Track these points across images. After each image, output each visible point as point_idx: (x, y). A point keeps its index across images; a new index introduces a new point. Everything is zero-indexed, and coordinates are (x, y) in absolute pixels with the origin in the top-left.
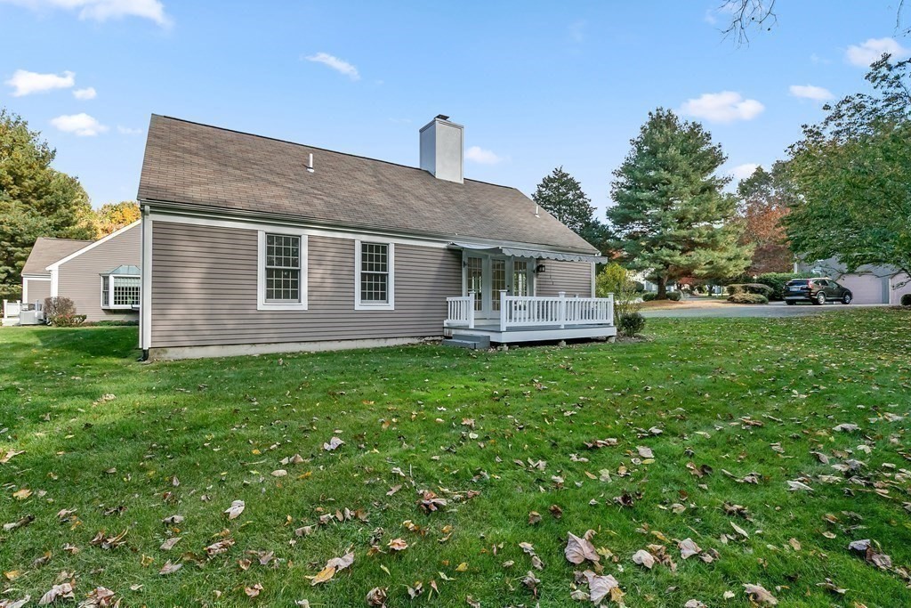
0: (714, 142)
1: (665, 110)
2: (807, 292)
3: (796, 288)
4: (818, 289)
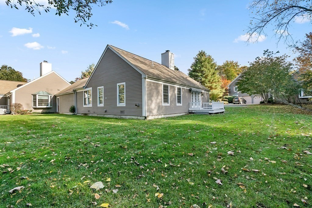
0: (215, 61)
1: (203, 51)
2: (239, 101)
3: (236, 100)
4: (241, 100)
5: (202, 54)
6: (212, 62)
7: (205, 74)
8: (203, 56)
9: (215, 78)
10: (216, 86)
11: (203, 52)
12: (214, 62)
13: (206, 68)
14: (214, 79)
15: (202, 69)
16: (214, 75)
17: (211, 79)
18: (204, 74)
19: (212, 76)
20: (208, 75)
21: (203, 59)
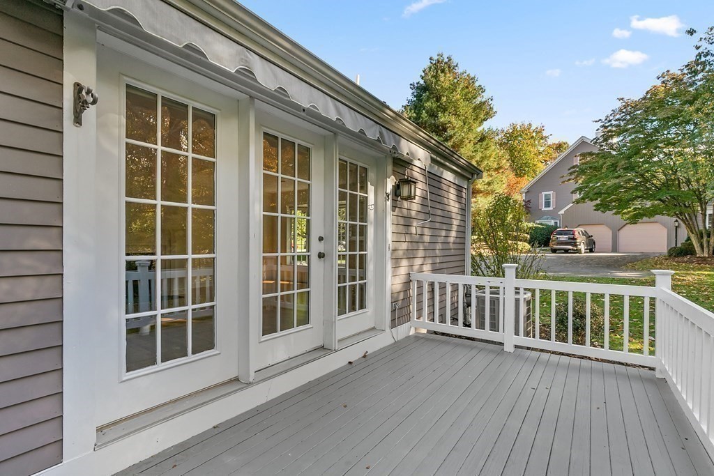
1: (445, 57)
2: (573, 241)
3: (563, 238)
4: (581, 239)
5: (440, 67)
6: (478, 100)
7: (451, 137)
8: (443, 71)
9: (488, 153)
10: (489, 184)
11: (446, 60)
12: (484, 100)
13: (456, 115)
14: (483, 158)
15: (443, 118)
16: (485, 143)
17: (472, 157)
18: (446, 140)
19: (478, 146)
20: (462, 142)
21: (445, 80)
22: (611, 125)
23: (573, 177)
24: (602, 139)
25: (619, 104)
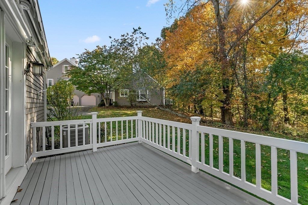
22: (82, 58)
23: (67, 75)
24: (79, 62)
25: (85, 51)
